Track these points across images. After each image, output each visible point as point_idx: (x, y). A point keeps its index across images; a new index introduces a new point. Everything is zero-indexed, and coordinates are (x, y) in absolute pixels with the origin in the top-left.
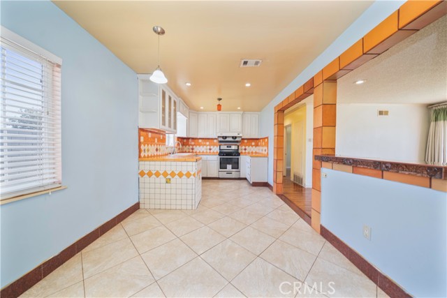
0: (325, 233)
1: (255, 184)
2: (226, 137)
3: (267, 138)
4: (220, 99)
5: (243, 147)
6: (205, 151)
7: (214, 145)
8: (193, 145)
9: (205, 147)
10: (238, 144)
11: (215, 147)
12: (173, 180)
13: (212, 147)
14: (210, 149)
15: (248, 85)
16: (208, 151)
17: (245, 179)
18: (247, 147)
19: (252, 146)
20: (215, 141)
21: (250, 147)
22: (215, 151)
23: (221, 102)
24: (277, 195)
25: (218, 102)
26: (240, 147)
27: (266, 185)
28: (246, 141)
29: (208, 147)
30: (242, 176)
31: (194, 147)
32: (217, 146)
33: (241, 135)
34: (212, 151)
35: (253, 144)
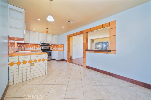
0: (88, 67)
1: (60, 60)
2: (44, 44)
3: (63, 45)
4: (48, 29)
5: (52, 48)
6: (33, 50)
7: (38, 47)
8: (24, 47)
9: (33, 48)
10: (49, 47)
11: (39, 48)
12: (35, 64)
13: (37, 48)
14: (36, 49)
15: (63, 27)
16: (35, 50)
17: (54, 59)
18: (53, 48)
19: (55, 47)
20: (39, 45)
21: (54, 48)
22: (39, 50)
23: (48, 30)
24: (69, 62)
25: (47, 30)
26: (50, 48)
27: (63, 60)
28: (52, 46)
29: (35, 48)
30: (53, 59)
31: (26, 48)
32: (40, 47)
33: (51, 43)
34: (37, 50)
35: (55, 46)
